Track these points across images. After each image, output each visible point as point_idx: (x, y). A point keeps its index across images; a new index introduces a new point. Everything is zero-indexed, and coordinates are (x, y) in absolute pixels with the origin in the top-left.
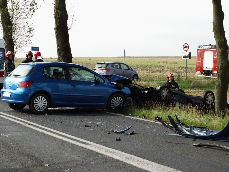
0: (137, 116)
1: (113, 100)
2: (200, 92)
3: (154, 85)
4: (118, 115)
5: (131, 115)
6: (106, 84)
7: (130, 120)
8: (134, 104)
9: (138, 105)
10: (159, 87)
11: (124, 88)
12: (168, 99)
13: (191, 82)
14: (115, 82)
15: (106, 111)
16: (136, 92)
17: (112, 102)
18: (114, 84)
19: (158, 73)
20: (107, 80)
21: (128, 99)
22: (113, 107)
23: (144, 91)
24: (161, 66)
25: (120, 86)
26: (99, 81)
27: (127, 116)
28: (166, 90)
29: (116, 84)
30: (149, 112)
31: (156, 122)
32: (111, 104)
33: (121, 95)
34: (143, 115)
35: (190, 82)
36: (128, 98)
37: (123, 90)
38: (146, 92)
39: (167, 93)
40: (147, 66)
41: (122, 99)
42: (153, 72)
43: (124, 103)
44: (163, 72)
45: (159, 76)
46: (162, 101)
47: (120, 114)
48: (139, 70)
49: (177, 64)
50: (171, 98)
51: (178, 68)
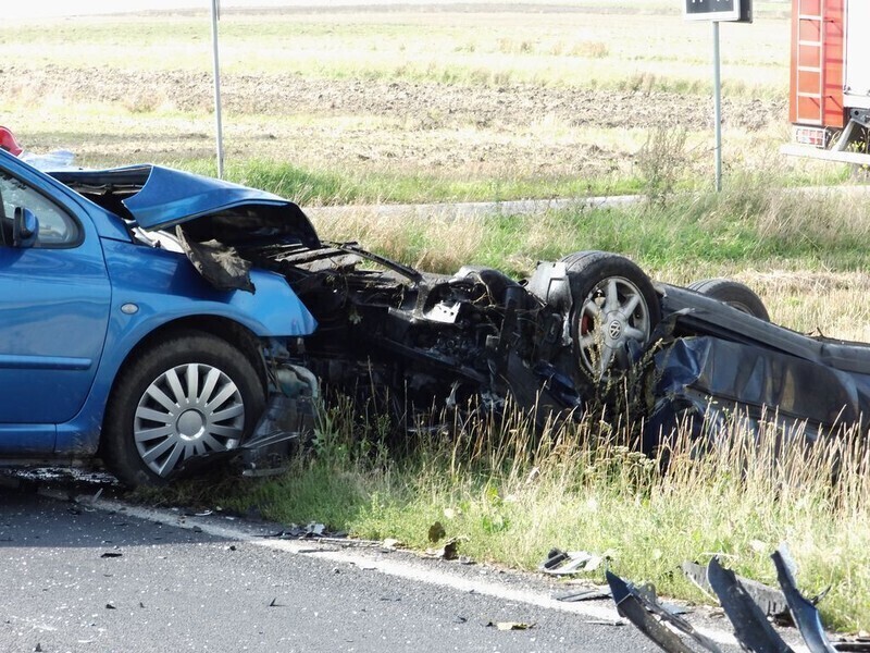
0: (376, 537)
1: (153, 390)
2: (838, 287)
3: (463, 236)
4: (205, 527)
5: (319, 529)
6: (89, 250)
7: (320, 581)
8: (338, 425)
9: (373, 436)
10: (560, 269)
11: (252, 289)
12: (643, 381)
13: (758, 208)
14: (171, 230)
15: (90, 489)
16: (356, 319)
17: (142, 412)
18: (159, 251)
19: (470, 135)
20: (97, 220)
21: (283, 384)
22: (160, 460)
23: (428, 307)
24: (484, 79)
25: (218, 266)
26: (31, 227)
27: (291, 537)
28: (623, 299)
29: (179, 250)
30: (480, 505)
31: (567, 606)
32: (141, 434)
33: (224, 349)
34: (436, 533)
35: (748, 206)
36: (283, 375)
37: (241, 306)
38: (443, 314)
39: (630, 322)
40: (373, 78)
41: (231, 388)
42: (425, 126)
43: (253, 415)
44: (508, 121)
45: (480, 153)
46: (590, 392)
47: (219, 516)
48: (312, 105)
49: (606, 60)
50: (661, 368)
51: (622, 87)
